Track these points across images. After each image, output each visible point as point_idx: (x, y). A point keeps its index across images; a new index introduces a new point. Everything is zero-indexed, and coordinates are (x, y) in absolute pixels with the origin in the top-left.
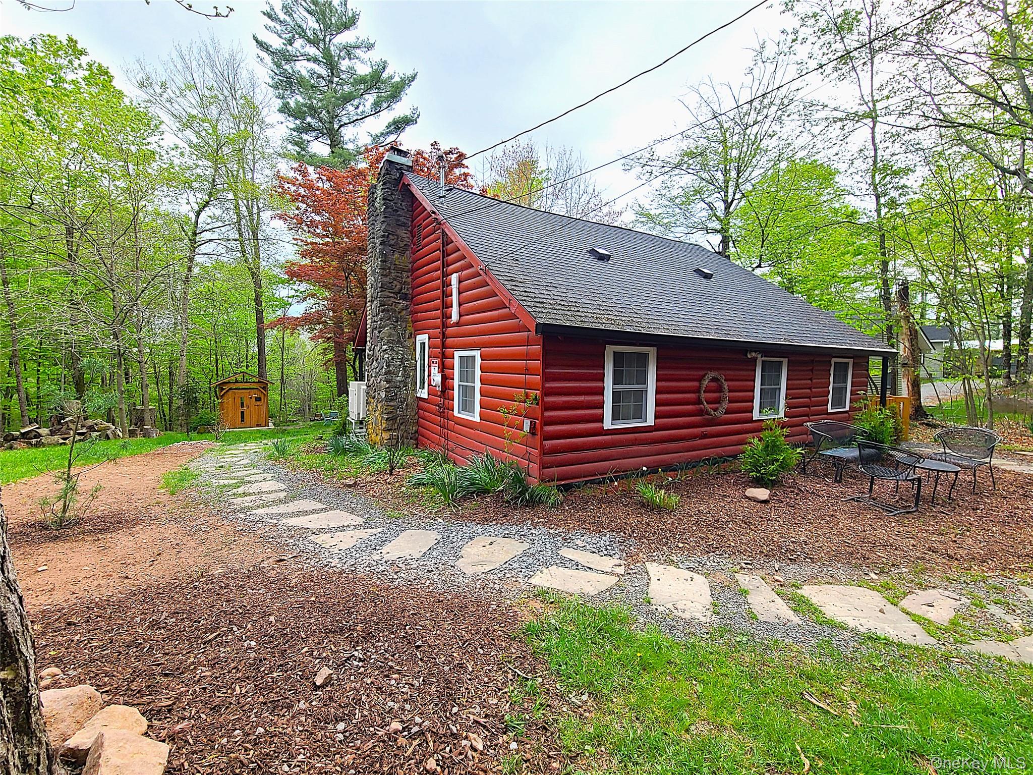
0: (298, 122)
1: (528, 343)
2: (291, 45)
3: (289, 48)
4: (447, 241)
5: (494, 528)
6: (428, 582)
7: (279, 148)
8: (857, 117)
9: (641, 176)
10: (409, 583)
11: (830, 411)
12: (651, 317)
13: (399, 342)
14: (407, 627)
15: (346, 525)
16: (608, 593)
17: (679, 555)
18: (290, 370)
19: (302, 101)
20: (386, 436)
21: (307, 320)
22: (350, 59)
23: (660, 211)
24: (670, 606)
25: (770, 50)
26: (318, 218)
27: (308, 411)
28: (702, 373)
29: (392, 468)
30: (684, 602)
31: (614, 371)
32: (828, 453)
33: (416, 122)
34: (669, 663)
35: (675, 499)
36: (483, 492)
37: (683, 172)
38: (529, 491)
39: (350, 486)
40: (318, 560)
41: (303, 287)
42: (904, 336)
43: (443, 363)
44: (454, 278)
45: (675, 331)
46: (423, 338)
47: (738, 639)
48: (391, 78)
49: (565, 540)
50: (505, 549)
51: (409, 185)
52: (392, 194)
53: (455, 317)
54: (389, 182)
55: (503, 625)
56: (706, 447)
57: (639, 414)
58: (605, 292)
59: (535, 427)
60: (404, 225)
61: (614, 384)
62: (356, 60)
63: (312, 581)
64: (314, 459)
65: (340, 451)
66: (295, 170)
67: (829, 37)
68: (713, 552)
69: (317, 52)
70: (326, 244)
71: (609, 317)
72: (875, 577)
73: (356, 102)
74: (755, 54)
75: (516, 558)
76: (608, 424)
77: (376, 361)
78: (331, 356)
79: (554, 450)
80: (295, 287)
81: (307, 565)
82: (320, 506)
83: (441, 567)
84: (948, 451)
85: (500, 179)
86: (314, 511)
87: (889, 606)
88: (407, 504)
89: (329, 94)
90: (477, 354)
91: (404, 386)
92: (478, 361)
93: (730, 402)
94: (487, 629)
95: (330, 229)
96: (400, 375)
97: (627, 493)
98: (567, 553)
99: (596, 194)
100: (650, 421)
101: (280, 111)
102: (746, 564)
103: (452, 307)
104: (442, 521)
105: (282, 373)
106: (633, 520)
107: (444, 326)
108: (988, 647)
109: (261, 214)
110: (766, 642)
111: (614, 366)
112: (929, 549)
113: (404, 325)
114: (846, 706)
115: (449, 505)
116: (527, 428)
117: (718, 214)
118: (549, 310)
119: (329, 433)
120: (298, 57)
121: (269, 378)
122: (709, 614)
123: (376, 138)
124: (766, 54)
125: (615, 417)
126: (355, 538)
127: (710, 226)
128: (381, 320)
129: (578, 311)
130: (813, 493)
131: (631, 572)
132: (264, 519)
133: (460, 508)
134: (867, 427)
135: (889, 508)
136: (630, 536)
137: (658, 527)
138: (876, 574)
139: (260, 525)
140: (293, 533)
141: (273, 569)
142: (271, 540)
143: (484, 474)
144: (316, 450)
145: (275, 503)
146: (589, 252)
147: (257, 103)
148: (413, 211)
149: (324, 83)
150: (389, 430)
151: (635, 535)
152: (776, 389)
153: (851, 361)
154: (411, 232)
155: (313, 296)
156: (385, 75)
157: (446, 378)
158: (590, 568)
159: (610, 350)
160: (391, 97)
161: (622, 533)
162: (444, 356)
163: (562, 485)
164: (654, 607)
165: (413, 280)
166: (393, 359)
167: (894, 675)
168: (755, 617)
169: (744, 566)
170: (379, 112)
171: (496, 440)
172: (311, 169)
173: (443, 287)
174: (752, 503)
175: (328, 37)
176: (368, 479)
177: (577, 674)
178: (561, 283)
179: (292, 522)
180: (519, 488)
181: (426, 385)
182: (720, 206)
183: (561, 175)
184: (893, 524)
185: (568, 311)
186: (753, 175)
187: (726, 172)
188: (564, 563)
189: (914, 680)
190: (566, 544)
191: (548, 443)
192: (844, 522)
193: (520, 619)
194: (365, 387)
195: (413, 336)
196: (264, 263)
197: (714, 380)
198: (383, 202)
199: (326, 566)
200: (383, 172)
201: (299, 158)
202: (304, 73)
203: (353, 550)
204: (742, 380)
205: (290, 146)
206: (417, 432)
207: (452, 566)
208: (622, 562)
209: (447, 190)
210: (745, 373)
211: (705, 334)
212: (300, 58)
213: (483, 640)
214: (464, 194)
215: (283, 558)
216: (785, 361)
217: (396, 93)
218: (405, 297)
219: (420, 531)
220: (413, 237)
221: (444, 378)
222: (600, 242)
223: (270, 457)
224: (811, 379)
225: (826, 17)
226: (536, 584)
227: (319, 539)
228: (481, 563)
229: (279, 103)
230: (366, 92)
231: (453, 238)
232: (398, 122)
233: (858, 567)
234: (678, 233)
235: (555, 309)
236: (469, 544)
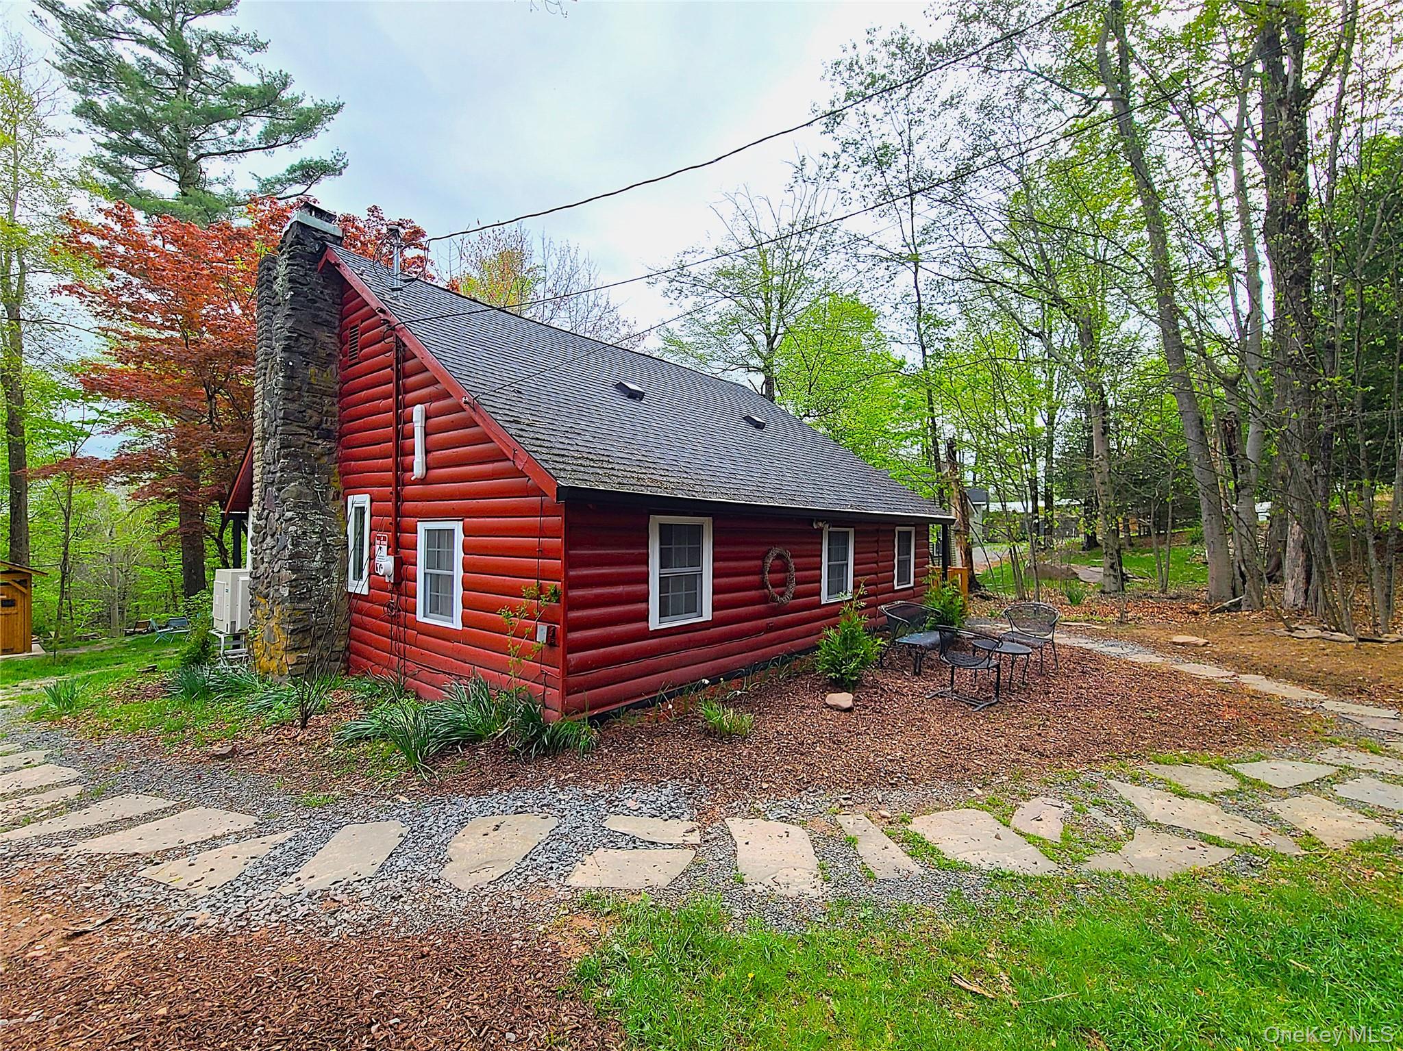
0: (114, 135)
1: (542, 511)
2: (104, 11)
3: (100, 15)
4: (403, 354)
5: (497, 799)
6: (396, 919)
7: (75, 173)
8: (900, 259)
9: (669, 293)
10: (360, 929)
11: (896, 588)
12: (704, 478)
13: (315, 505)
14: (374, 1028)
15: (218, 834)
16: (684, 879)
17: (765, 801)
18: (80, 547)
19: (122, 102)
20: (292, 658)
21: (127, 465)
22: (221, 57)
23: (691, 339)
24: (768, 881)
25: (811, 170)
26: (152, 297)
27: (117, 616)
28: (764, 549)
29: (306, 717)
30: (785, 871)
31: (661, 550)
32: (904, 640)
33: (340, 174)
34: (790, 975)
35: (747, 718)
36: (471, 740)
37: (718, 295)
38: (549, 732)
39: (222, 757)
40: (164, 918)
41: (116, 406)
42: (955, 500)
43: (397, 539)
44: (418, 411)
45: (736, 497)
46: (362, 500)
47: (862, 915)
48: (296, 100)
49: (611, 802)
50: (520, 833)
51: (338, 265)
52: (306, 274)
53: (418, 470)
54: (301, 257)
55: (540, 975)
56: (771, 643)
57: (693, 606)
58: (643, 443)
59: (554, 635)
60: (327, 324)
61: (662, 567)
62: (231, 61)
63: (155, 969)
64: (139, 712)
65: (198, 692)
66: (108, 213)
67: (869, 168)
68: (805, 789)
69: (157, 34)
70: (168, 341)
71: (654, 477)
72: (980, 792)
73: (232, 124)
74: (795, 170)
75: (540, 847)
76: (654, 623)
77: (272, 536)
78: (174, 524)
79: (584, 666)
80: (100, 406)
81: (139, 934)
82: (159, 803)
83: (416, 885)
84: (1015, 629)
85: (475, 274)
86: (148, 817)
87: (1003, 828)
88: (338, 778)
89: (179, 103)
90: (458, 527)
91: (324, 577)
92: (459, 537)
93: (797, 584)
94: (516, 989)
95: (180, 317)
96: (317, 559)
97: (684, 717)
98: (616, 823)
99: (611, 308)
100: (707, 615)
101: (78, 112)
102: (845, 799)
103: (413, 454)
104: (406, 800)
105: (65, 554)
106: (699, 758)
107: (399, 482)
108: (1102, 862)
109: (29, 278)
110: (893, 910)
111: (661, 544)
112: (1021, 748)
113: (325, 478)
114: (998, 982)
115: (416, 769)
116: (542, 636)
117: (760, 349)
118: (575, 467)
119: (171, 657)
120: (117, 32)
121: (33, 563)
122: (818, 882)
123: (267, 185)
124: (807, 172)
125: (663, 613)
126: (241, 859)
127: (751, 362)
128: (282, 470)
129: (613, 469)
130: (897, 692)
131: (708, 837)
132: (31, 850)
133: (436, 773)
134: (938, 608)
135: (973, 702)
136: (699, 782)
137: (733, 763)
138: (979, 788)
139: (21, 865)
140: (102, 868)
141: (59, 957)
142: (49, 893)
143: (472, 712)
144: (143, 694)
145: (55, 811)
146: (616, 386)
147: (27, 91)
148: (343, 304)
149: (169, 84)
150: (295, 649)
151: (706, 780)
152: (843, 565)
153: (913, 529)
154: (339, 336)
155: (138, 423)
156: (286, 95)
157: (403, 565)
158: (653, 843)
159: (655, 521)
160: (297, 129)
161: (687, 780)
162: (398, 528)
163: (596, 716)
164: (750, 888)
165: (342, 409)
166: (304, 533)
167: (1033, 921)
168: (871, 877)
169: (844, 802)
170: (274, 146)
171: (490, 656)
172: (139, 216)
173: (397, 425)
174: (836, 713)
175: (181, 15)
176: (260, 740)
177: (669, 1034)
178: (584, 428)
179: (97, 846)
180: (533, 728)
181: (365, 573)
182: (761, 339)
183: (564, 278)
184: (981, 722)
185: (599, 468)
186: (797, 308)
187: (767, 300)
188: (614, 841)
189: (1050, 924)
190: (612, 809)
191: (574, 657)
192: (936, 726)
193: (564, 955)
194: (248, 578)
195: (341, 496)
196: (31, 362)
197: (779, 557)
198: (289, 285)
199: (182, 927)
200: (290, 239)
201: (115, 192)
202: (129, 60)
203: (239, 884)
204: (805, 556)
205: (96, 173)
206: (348, 648)
207: (434, 881)
208: (695, 824)
209: (406, 281)
210: (809, 547)
211: (768, 499)
212: (122, 36)
213: (512, 1014)
214: (430, 289)
215: (80, 929)
216: (851, 531)
217: (306, 124)
218: (327, 435)
219: (369, 824)
220: (343, 343)
221: (399, 563)
222: (627, 374)
223: (39, 715)
224: (877, 552)
225: (865, 146)
226: (578, 885)
227: (165, 872)
228: (485, 866)
229: (75, 99)
230: (250, 111)
231: (416, 353)
232: (310, 167)
233: (960, 782)
234: (715, 368)
235: (581, 465)
236: (460, 834)
